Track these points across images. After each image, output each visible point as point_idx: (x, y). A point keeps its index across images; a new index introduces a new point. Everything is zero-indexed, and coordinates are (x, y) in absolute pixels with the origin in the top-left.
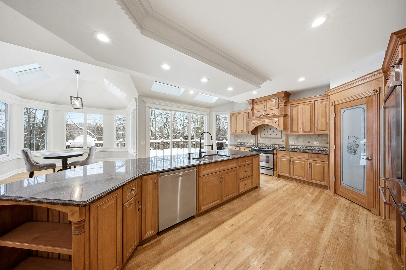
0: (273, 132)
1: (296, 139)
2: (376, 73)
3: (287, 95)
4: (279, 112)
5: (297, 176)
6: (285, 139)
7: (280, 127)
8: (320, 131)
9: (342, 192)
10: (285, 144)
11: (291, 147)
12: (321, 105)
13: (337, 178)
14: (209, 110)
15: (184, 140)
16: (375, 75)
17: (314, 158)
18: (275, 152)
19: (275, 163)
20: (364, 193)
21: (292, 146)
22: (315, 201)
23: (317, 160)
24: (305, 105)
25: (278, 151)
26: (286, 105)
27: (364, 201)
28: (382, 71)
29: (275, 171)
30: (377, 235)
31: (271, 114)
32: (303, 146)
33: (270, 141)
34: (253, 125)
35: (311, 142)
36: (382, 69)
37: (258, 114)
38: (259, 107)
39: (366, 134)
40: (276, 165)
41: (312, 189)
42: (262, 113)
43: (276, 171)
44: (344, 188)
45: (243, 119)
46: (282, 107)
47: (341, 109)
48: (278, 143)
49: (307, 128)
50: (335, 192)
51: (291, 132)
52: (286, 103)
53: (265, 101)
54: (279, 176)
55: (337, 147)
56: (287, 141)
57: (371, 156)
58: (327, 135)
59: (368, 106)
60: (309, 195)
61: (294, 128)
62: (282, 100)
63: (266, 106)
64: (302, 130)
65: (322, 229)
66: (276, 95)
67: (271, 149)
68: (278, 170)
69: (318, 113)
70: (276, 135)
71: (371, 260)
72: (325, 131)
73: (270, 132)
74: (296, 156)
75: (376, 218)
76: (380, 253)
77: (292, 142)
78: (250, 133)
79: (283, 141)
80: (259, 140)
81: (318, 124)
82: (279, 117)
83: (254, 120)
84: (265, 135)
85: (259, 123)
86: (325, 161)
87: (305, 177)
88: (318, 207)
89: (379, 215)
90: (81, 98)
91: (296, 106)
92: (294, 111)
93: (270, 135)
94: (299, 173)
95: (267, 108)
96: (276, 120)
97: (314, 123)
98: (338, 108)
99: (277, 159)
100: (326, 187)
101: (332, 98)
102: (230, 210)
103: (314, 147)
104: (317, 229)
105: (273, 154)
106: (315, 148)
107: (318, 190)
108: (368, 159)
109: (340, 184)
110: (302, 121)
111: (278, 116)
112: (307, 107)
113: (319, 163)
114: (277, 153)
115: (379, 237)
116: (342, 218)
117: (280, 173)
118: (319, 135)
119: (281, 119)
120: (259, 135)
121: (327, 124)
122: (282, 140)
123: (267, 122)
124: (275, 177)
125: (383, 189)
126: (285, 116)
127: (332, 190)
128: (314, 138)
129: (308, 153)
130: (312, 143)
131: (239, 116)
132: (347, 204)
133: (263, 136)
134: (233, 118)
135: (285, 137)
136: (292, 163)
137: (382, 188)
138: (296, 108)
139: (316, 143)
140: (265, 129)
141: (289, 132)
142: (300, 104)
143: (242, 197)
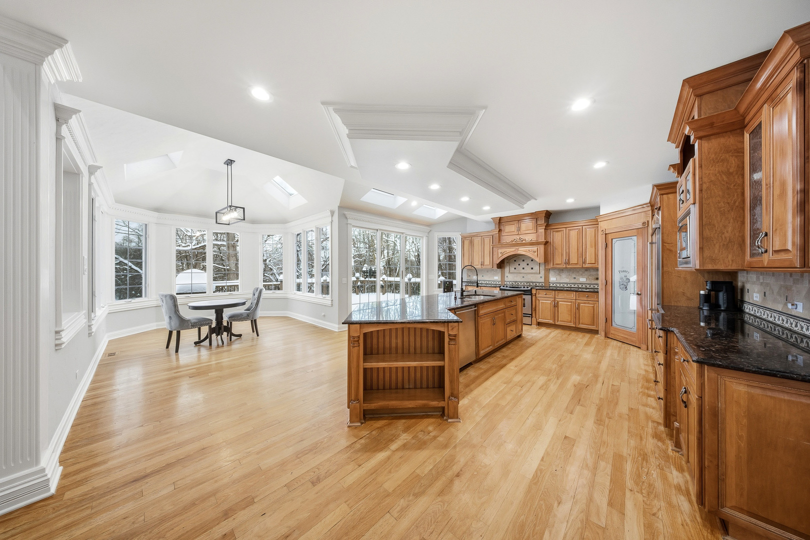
0: (528, 264)
1: (559, 274)
2: (645, 206)
3: (548, 215)
4: (538, 237)
5: (562, 321)
6: (544, 274)
7: (540, 259)
8: (588, 264)
9: (614, 334)
10: (543, 281)
11: (551, 285)
12: (590, 232)
13: (608, 319)
14: (428, 229)
15: (363, 279)
16: (644, 207)
17: (582, 298)
18: (534, 291)
19: (534, 306)
20: (634, 330)
21: (553, 283)
22: (587, 344)
23: (586, 299)
24: (570, 230)
25: (538, 291)
26: (547, 228)
27: (634, 339)
28: (649, 205)
29: (534, 318)
30: (645, 362)
31: (527, 240)
32: (567, 284)
33: (523, 277)
34: (500, 255)
35: (577, 277)
36: (650, 203)
37: (507, 239)
38: (509, 229)
39: (636, 267)
40: (535, 310)
41: (581, 335)
42: (515, 237)
43: (536, 317)
44: (616, 329)
45: (484, 245)
46: (541, 230)
47: (612, 239)
48: (534, 281)
49: (574, 260)
50: (606, 336)
51: (553, 264)
52: (547, 226)
53: (518, 221)
54: (540, 324)
55: (608, 283)
56: (547, 278)
57: (641, 291)
58: (597, 269)
59: (638, 239)
60: (580, 340)
61: (558, 260)
62: (542, 221)
63: (519, 229)
64: (568, 263)
65: (600, 362)
66: (534, 216)
67: (528, 288)
68: (537, 317)
69: (586, 242)
70: (532, 269)
71: (639, 375)
72: (594, 264)
73: (523, 264)
74: (561, 296)
75: (645, 352)
76: (646, 371)
77: (553, 279)
78: (495, 267)
79: (541, 277)
80: (507, 277)
81: (586, 255)
82: (538, 245)
83: (502, 247)
84: (515, 269)
85: (510, 251)
86: (595, 300)
87: (572, 322)
88: (592, 348)
89: (647, 350)
90: (244, 208)
91: (559, 231)
92: (557, 238)
93: (523, 268)
94: (564, 317)
95: (522, 230)
96: (535, 248)
97: (582, 255)
98: (610, 237)
99: (537, 301)
100: (596, 332)
101: (603, 225)
102: (504, 357)
103: (580, 284)
104: (595, 362)
105: (531, 294)
106: (582, 286)
107: (588, 336)
108: (638, 294)
109: (612, 325)
110: (567, 251)
111: (537, 243)
112: (574, 234)
113: (589, 303)
114: (536, 294)
115: (646, 363)
116: (616, 355)
117: (540, 320)
118: (587, 269)
119: (542, 248)
120: (507, 269)
121: (596, 256)
122: (540, 275)
123: (522, 251)
124: (534, 326)
125: (650, 322)
126: (546, 243)
127: (603, 334)
128: (581, 273)
129: (576, 291)
130: (578, 279)
131: (477, 241)
132: (618, 345)
133: (512, 270)
134: (467, 243)
135: (544, 272)
136: (556, 306)
137: (650, 320)
138: (560, 233)
139: (583, 280)
140: (515, 261)
141: (551, 266)
142: (564, 229)
143: (510, 346)
